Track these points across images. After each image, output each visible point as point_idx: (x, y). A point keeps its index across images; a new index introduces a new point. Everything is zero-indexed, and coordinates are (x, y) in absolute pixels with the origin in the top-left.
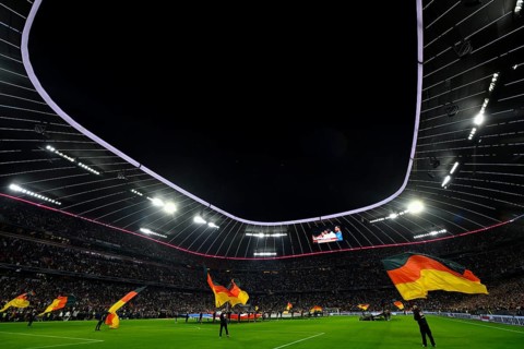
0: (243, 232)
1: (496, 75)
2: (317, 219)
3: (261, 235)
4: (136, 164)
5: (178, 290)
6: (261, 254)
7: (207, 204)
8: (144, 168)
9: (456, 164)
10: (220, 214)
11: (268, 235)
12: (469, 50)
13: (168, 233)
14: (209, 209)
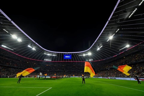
0: (43, 53)
1: (119, 29)
2: (67, 53)
3: (49, 55)
4: (10, 19)
5: (17, 68)
6: (47, 60)
7: (35, 42)
8: (12, 22)
9: (102, 46)
10: (38, 46)
11: (51, 55)
12: (119, 22)
13: (14, 49)
14: (35, 44)
